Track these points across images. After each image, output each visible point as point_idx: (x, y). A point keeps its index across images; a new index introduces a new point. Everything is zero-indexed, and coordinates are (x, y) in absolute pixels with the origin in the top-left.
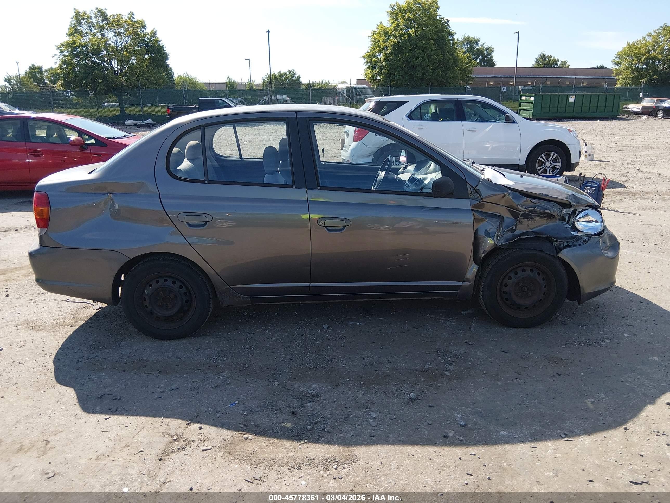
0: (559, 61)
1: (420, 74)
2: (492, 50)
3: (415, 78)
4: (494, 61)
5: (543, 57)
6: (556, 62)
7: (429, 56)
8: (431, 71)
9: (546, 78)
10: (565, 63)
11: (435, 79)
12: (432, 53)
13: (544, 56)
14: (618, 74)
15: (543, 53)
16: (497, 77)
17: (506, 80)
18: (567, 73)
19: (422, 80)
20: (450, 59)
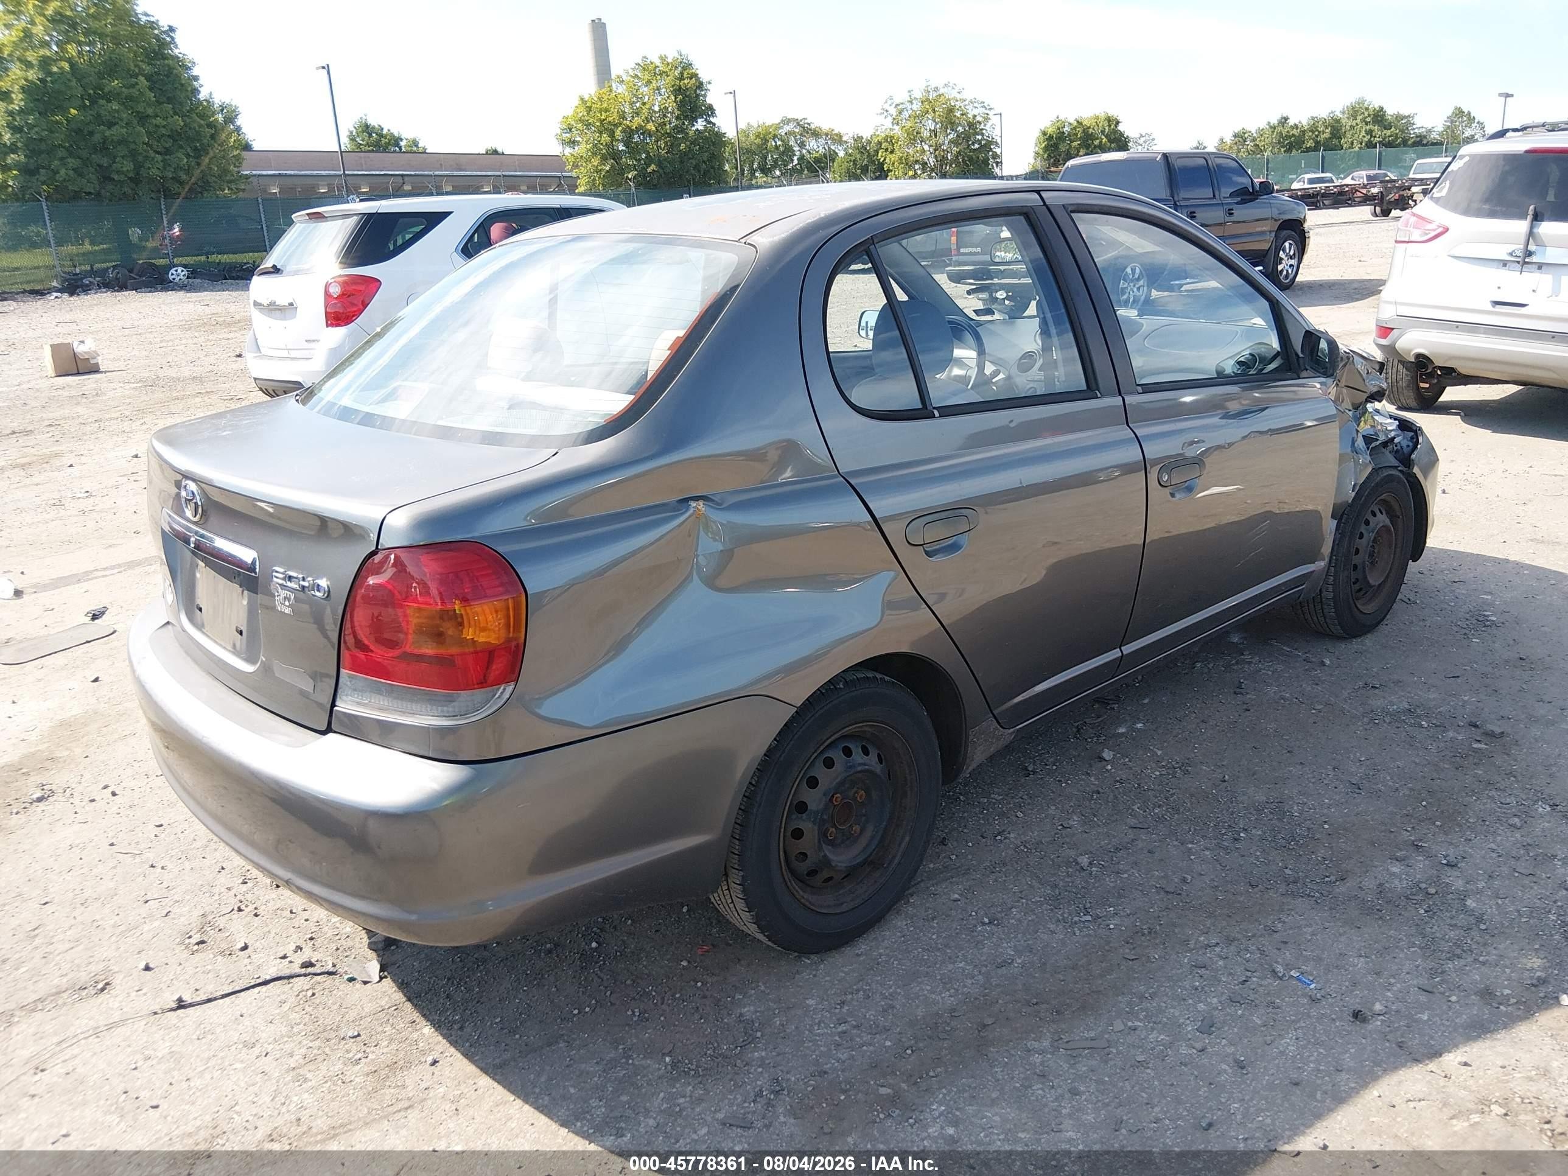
0: (402, 140)
1: (128, 166)
2: (234, 111)
3: (116, 177)
4: (246, 137)
5: (366, 128)
6: (396, 141)
7: (143, 119)
8: (159, 158)
9: (402, 176)
10: (415, 143)
11: (172, 178)
12: (150, 111)
13: (367, 126)
14: (576, 166)
15: (364, 117)
16: (286, 175)
17: (309, 181)
18: (441, 165)
19: (136, 180)
20: (200, 126)
